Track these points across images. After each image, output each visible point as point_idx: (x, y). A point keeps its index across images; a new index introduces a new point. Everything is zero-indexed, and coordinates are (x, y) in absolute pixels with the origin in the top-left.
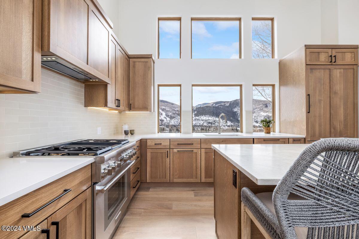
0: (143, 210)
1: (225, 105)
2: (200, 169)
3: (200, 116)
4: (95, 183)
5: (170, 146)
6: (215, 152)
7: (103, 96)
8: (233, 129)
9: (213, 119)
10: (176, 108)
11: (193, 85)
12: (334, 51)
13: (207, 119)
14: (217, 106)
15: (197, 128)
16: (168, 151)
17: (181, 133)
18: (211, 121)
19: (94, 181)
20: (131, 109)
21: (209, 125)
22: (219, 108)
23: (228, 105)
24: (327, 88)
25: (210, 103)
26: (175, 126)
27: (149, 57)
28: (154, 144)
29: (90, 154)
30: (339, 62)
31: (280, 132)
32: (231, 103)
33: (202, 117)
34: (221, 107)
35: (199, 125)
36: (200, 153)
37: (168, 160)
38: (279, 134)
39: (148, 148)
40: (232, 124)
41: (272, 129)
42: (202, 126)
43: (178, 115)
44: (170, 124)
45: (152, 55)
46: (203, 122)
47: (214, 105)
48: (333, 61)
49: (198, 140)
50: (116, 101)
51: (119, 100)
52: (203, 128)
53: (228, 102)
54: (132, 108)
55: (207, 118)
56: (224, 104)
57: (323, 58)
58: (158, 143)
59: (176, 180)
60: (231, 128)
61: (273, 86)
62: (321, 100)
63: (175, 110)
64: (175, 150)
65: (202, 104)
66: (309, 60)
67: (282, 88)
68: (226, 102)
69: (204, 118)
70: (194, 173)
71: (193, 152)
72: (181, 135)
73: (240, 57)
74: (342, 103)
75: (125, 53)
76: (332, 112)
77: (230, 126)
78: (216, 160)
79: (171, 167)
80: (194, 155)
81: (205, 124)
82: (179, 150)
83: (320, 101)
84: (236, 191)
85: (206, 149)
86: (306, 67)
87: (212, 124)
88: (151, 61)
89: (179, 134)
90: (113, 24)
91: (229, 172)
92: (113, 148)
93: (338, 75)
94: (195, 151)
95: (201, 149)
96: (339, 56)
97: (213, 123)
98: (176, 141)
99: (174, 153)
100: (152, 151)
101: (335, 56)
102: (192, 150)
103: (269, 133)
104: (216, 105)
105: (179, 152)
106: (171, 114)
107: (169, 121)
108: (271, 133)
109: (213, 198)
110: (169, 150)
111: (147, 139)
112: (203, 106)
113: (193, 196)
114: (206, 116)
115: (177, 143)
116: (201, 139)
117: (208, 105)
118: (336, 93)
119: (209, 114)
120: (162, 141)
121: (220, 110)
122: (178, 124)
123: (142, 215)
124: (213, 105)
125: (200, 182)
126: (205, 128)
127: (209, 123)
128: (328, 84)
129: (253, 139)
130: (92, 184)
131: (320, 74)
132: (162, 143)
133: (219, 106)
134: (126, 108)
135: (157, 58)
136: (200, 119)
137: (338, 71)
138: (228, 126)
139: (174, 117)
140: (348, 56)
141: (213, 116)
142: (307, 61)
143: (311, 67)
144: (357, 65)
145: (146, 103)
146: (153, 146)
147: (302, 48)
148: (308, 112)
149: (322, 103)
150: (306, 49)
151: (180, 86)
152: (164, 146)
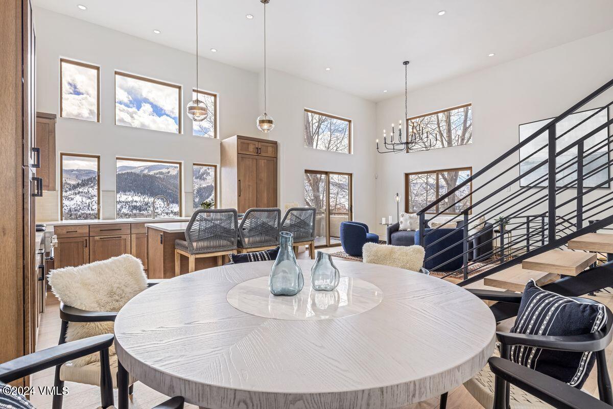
1: (169, 172)
5: (89, 234)
9: (142, 200)
11: (117, 159)
12: (260, 143)
13: (130, 199)
14: (152, 173)
16: (86, 240)
17: (99, 219)
18: (138, 204)
22: (157, 177)
24: (255, 175)
28: (64, 232)
30: (263, 154)
34: (161, 176)
36: (130, 238)
37: (86, 250)
45: (56, 115)
48: (259, 152)
49: (128, 225)
55: (130, 197)
57: (251, 148)
58: (71, 230)
61: (215, 166)
62: (250, 185)
64: (97, 238)
67: (223, 169)
71: (121, 238)
73: (180, 132)
74: (266, 188)
76: (258, 196)
79: (91, 258)
80: (122, 242)
82: (102, 237)
85: (137, 235)
86: (238, 155)
88: (54, 125)
89: (97, 220)
93: (263, 165)
94: (124, 237)
95: (131, 234)
96: (263, 148)
97: (144, 207)
98: (98, 227)
99: (95, 241)
100: (62, 241)
101: (260, 149)
102: (120, 236)
104: (149, 171)
105: (103, 240)
110: (88, 238)
112: (120, 173)
115: (100, 229)
116: (131, 224)
117: (133, 171)
118: (261, 180)
119: (133, 190)
120: (78, 228)
121: (158, 182)
124: (143, 170)
127: (135, 207)
128: (255, 172)
131: (249, 163)
132: (78, 230)
133: (157, 174)
135: (59, 116)
137: (263, 161)
138: (176, 213)
140: (270, 149)
141: (143, 193)
142: (239, 150)
143: (241, 156)
144: (276, 158)
145: (45, 178)
146: (63, 234)
147: (235, 137)
148: (239, 196)
149: (251, 188)
150: (238, 139)
151: (98, 157)
152: (80, 233)
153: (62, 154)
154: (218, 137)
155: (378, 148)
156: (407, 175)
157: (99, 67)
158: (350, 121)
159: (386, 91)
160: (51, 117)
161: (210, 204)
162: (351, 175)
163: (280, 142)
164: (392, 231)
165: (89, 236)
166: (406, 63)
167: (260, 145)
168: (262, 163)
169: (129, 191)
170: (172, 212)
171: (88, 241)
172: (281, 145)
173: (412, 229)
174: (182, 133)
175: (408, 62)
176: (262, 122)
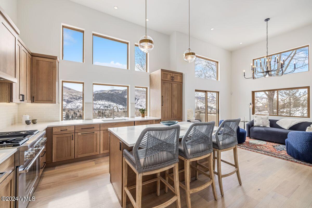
0: (52, 184)
2: (99, 145)
3: (97, 101)
4: (17, 167)
5: (75, 131)
6: (111, 133)
7: (8, 93)
8: (124, 111)
9: (108, 103)
10: (73, 93)
11: (94, 84)
12: (173, 74)
13: (104, 103)
14: (112, 93)
15: (95, 111)
16: (73, 135)
17: (83, 119)
18: (107, 105)
19: (16, 165)
20: (33, 101)
21: (105, 108)
23: (121, 92)
24: (170, 93)
25: (106, 90)
26: (71, 110)
27: (55, 58)
28: (59, 130)
29: (8, 146)
30: (175, 80)
31: (150, 116)
32: (123, 91)
33: (99, 102)
34: (116, 94)
35: (96, 108)
36: (99, 133)
37: (73, 142)
38: (149, 117)
39: (53, 134)
40: (124, 107)
41: (145, 114)
42: (99, 109)
43: (76, 99)
44: (67, 108)
45: (57, 57)
46: (99, 106)
47: (110, 92)
48: (173, 79)
49: (98, 125)
50: (20, 96)
51: (24, 95)
52: (100, 110)
53: (121, 90)
54: (35, 100)
56: (118, 92)
57: (169, 76)
58: (63, 129)
59: (79, 156)
60: (123, 110)
61: (147, 88)
63: (72, 95)
64: (80, 134)
65: (99, 91)
66: (163, 78)
67: (151, 90)
68: (120, 90)
69: (101, 102)
70: (95, 149)
71: (94, 133)
72: (83, 122)
73: (128, 68)
75: (28, 52)
76: (172, 105)
77: (122, 109)
78: (110, 138)
79: (75, 147)
80: (95, 135)
81: (102, 108)
82: (82, 133)
83: (167, 99)
84: (121, 152)
85: (104, 131)
86: (161, 81)
87: (107, 108)
88: (56, 62)
89: (82, 120)
90: (19, 31)
91: (118, 144)
92: (29, 138)
93: (175, 87)
94: (95, 132)
95: (100, 130)
96: (175, 77)
97: (109, 106)
98: (80, 127)
99: (78, 136)
100: (57, 137)
101: (174, 77)
103: (143, 116)
104: (111, 92)
105: (83, 134)
106: (68, 98)
107: (65, 105)
108: (145, 117)
109: (109, 162)
110: (74, 134)
111: (53, 127)
112: (100, 93)
113: (94, 164)
114: (103, 101)
116: (100, 124)
117: (105, 92)
118: (174, 96)
119: (105, 99)
120: (68, 128)
121: (114, 96)
122: (75, 108)
123: (51, 187)
125: (99, 153)
126: (102, 111)
127: (106, 106)
128: (171, 91)
129: (134, 121)
130: (15, 168)
131: (168, 85)
132: (67, 129)
133: (114, 93)
134: (29, 101)
135: (61, 59)
136: (97, 103)
138: (121, 109)
139: (71, 102)
140: (179, 78)
141: (108, 101)
142: (162, 77)
143: (164, 81)
144: (182, 82)
145: (51, 96)
146: (58, 132)
147: (160, 70)
148: (162, 105)
149: (168, 100)
150: (161, 71)
151: (83, 83)
152: (69, 131)
153: (63, 82)
154: (148, 71)
155: (244, 76)
156: (253, 93)
157: (84, 31)
158: (217, 62)
159: (242, 43)
160: (54, 58)
161: (145, 110)
162: (218, 92)
163: (184, 73)
164: (250, 126)
165: (75, 133)
166: (267, 20)
167: (173, 75)
168: (175, 85)
169: (103, 100)
170: (120, 108)
171: (74, 136)
172: (186, 75)
173: (264, 126)
174: (129, 69)
175: (269, 19)
176: (188, 54)
